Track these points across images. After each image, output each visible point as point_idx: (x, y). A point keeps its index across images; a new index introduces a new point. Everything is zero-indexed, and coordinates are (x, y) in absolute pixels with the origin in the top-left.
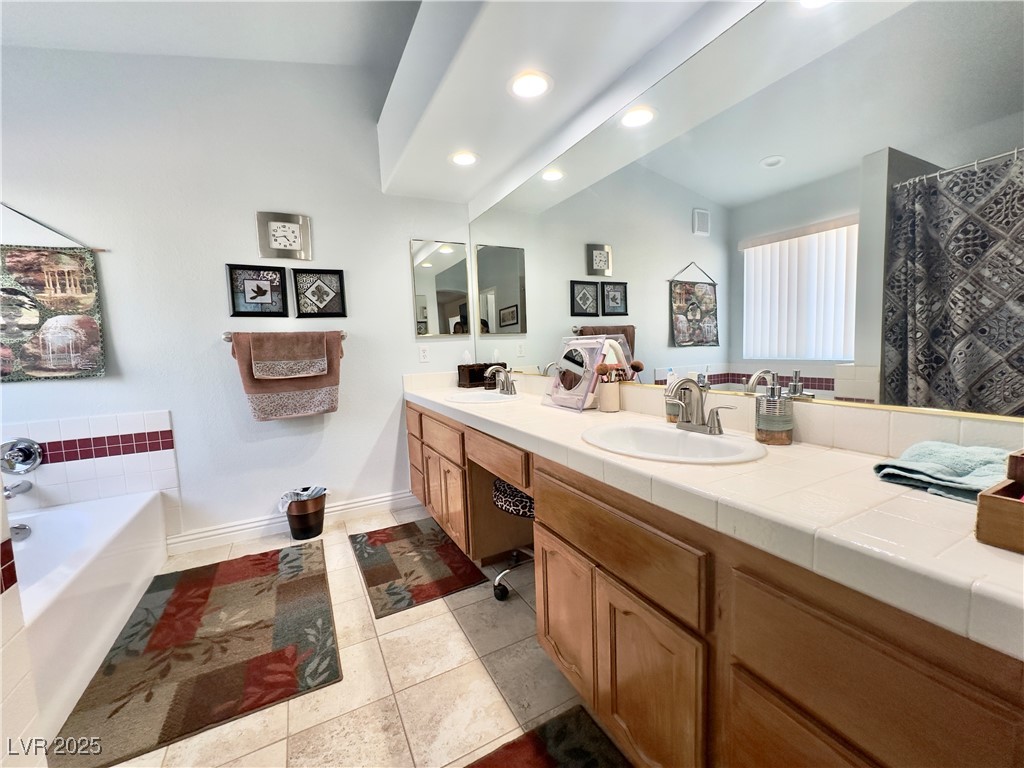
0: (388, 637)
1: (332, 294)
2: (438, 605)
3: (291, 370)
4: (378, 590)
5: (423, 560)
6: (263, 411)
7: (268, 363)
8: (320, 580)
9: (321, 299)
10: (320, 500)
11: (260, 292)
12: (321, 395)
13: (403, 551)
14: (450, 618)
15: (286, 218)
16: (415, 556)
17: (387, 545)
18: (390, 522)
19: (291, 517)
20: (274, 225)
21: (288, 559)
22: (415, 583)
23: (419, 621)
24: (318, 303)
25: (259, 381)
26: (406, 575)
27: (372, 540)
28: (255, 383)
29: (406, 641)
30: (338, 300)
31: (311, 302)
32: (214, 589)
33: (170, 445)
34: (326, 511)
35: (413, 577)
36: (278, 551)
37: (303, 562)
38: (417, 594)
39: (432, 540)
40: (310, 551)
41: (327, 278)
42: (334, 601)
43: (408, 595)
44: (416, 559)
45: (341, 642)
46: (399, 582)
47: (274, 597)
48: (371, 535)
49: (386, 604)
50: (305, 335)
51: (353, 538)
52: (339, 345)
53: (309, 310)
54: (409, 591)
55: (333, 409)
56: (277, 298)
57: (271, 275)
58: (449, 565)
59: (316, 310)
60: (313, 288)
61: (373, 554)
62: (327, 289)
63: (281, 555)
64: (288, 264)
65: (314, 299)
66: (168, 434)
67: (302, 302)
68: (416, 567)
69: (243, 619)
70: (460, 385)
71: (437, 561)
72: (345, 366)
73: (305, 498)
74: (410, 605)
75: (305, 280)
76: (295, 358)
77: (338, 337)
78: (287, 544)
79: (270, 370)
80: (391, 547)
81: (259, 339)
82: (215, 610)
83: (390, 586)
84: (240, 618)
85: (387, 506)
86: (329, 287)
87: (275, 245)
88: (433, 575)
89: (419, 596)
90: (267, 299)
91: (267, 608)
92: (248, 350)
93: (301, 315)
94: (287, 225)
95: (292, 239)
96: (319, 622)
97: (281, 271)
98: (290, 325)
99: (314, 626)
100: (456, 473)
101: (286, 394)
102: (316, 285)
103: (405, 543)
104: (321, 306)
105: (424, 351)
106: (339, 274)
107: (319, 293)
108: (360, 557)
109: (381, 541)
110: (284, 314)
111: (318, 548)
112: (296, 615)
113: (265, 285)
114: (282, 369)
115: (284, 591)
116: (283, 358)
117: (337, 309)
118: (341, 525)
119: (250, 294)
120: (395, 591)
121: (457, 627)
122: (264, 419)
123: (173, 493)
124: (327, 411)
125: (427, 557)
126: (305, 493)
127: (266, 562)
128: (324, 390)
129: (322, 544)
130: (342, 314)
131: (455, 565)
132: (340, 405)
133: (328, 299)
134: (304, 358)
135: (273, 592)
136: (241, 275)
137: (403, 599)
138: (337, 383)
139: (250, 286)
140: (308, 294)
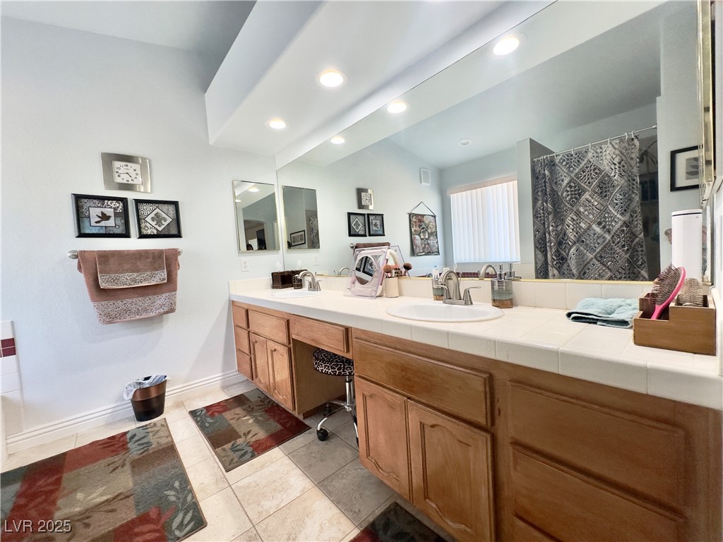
0: (239, 484)
1: (169, 220)
2: (276, 453)
3: (135, 281)
4: (224, 450)
5: (257, 421)
6: (108, 315)
7: (113, 276)
8: (170, 450)
9: (159, 223)
10: (161, 386)
12: (161, 300)
13: (237, 417)
14: (287, 461)
15: (127, 159)
16: (249, 419)
17: (223, 414)
18: (222, 397)
19: (134, 402)
20: (117, 164)
21: (136, 438)
22: (253, 439)
23: (262, 467)
24: (157, 227)
25: (104, 291)
26: (244, 434)
27: (210, 413)
28: (100, 292)
29: (254, 484)
30: (174, 224)
31: (150, 226)
32: (65, 475)
33: (12, 352)
34: (166, 394)
35: (250, 436)
36: (125, 434)
37: (151, 438)
38: (257, 447)
39: (260, 406)
40: (156, 429)
41: (165, 207)
42: (186, 465)
43: (250, 449)
44: (251, 421)
45: (199, 496)
46: (239, 441)
47: (129, 471)
48: (208, 408)
49: (232, 460)
50: (146, 252)
51: (193, 414)
52: (176, 259)
53: (149, 232)
54: (251, 446)
55: (172, 310)
56: (120, 222)
57: (114, 204)
58: (278, 422)
59: (155, 232)
60: (152, 215)
61: (213, 423)
62: (164, 215)
63: (128, 436)
64: (130, 196)
65: (154, 223)
66: (10, 342)
67: (143, 225)
68: (250, 426)
69: (101, 495)
70: (273, 288)
71: (268, 419)
72: (182, 276)
73: (147, 386)
74: (253, 457)
75: (145, 209)
76: (138, 271)
77: (175, 253)
78: (132, 426)
79: (115, 281)
80: (228, 415)
81: (105, 256)
82: (71, 492)
83: (233, 445)
84: (98, 495)
85: (218, 384)
86: (167, 215)
87: (119, 180)
88: (267, 431)
89: (259, 448)
90: (111, 223)
91: (125, 481)
92: (92, 266)
93: (142, 236)
94: (130, 164)
95: (133, 175)
96: (177, 484)
97: (124, 200)
98: (133, 244)
99: (173, 488)
100: (283, 351)
101: (130, 301)
102: (155, 212)
103: (239, 410)
104: (160, 229)
105: (245, 263)
106: (175, 204)
107: (158, 219)
108: (202, 427)
109: (218, 411)
110: (126, 235)
111: (162, 425)
112: (153, 482)
113: (109, 212)
114: (126, 280)
115: (137, 465)
116: (127, 271)
117: (175, 231)
118: (179, 405)
119: (94, 219)
120: (238, 448)
121: (294, 466)
122: (110, 322)
123: (15, 395)
124: (166, 313)
125: (260, 418)
126: (147, 381)
127: (115, 445)
128: (164, 295)
129: (166, 421)
130: (178, 235)
131: (281, 421)
132: (178, 307)
133: (166, 224)
134: (146, 270)
135: (128, 468)
136: (86, 203)
137: (246, 453)
138: (175, 290)
139: (95, 212)
140: (148, 219)
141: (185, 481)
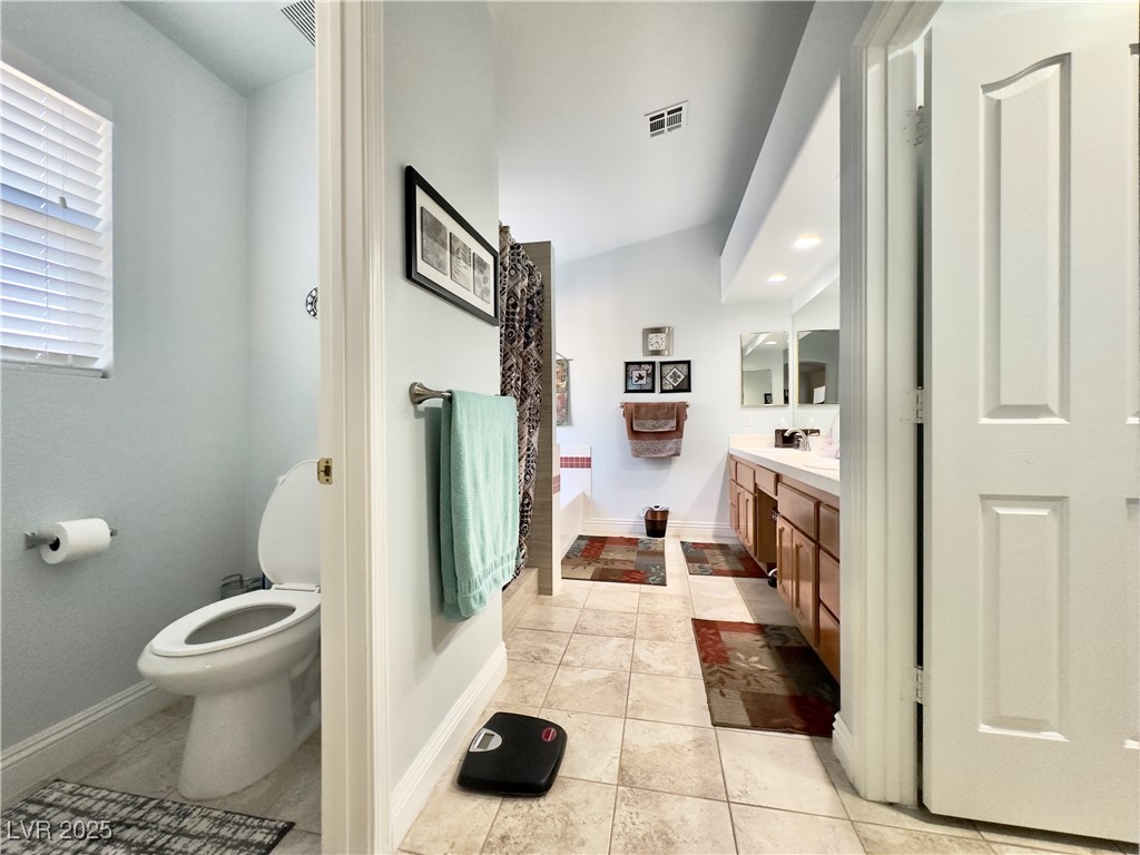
2: (728, 579)
3: (654, 427)
5: (727, 560)
7: (642, 421)
8: (661, 554)
9: (675, 381)
11: (641, 377)
12: (671, 444)
14: (733, 585)
15: (658, 330)
17: (704, 550)
18: (712, 541)
19: (647, 521)
20: (651, 336)
23: (714, 581)
24: (673, 383)
25: (636, 432)
28: (635, 434)
29: (704, 585)
30: (686, 381)
31: (670, 383)
32: (607, 545)
33: (589, 466)
34: (668, 523)
41: (680, 366)
42: (667, 562)
43: (711, 571)
45: (668, 575)
50: (664, 404)
51: (682, 543)
52: (685, 411)
53: (667, 388)
55: (677, 454)
56: (650, 380)
57: (647, 367)
58: (744, 566)
62: (679, 373)
64: (657, 359)
66: (589, 459)
67: (664, 382)
68: (720, 561)
69: (620, 557)
70: (776, 446)
71: (736, 562)
72: (687, 426)
73: (656, 512)
74: (711, 574)
75: (667, 369)
76: (657, 419)
77: (684, 406)
78: (644, 537)
79: (642, 426)
80: (706, 551)
81: (638, 406)
85: (711, 531)
86: (681, 372)
87: (651, 348)
88: (731, 568)
89: (719, 573)
90: (643, 382)
91: (633, 557)
92: (633, 414)
93: (663, 391)
96: (658, 567)
99: (655, 567)
101: (650, 442)
105: (747, 417)
107: (675, 376)
109: (701, 547)
110: (653, 391)
113: (643, 373)
116: (650, 418)
118: (677, 536)
119: (635, 379)
120: (705, 568)
121: (737, 588)
122: (637, 457)
123: (588, 494)
124: (674, 455)
126: (657, 509)
127: (632, 542)
130: (689, 390)
131: (749, 567)
133: (680, 380)
136: (632, 367)
137: (709, 572)
138: (681, 437)
139: (636, 374)
140: (668, 377)
141: (663, 568)
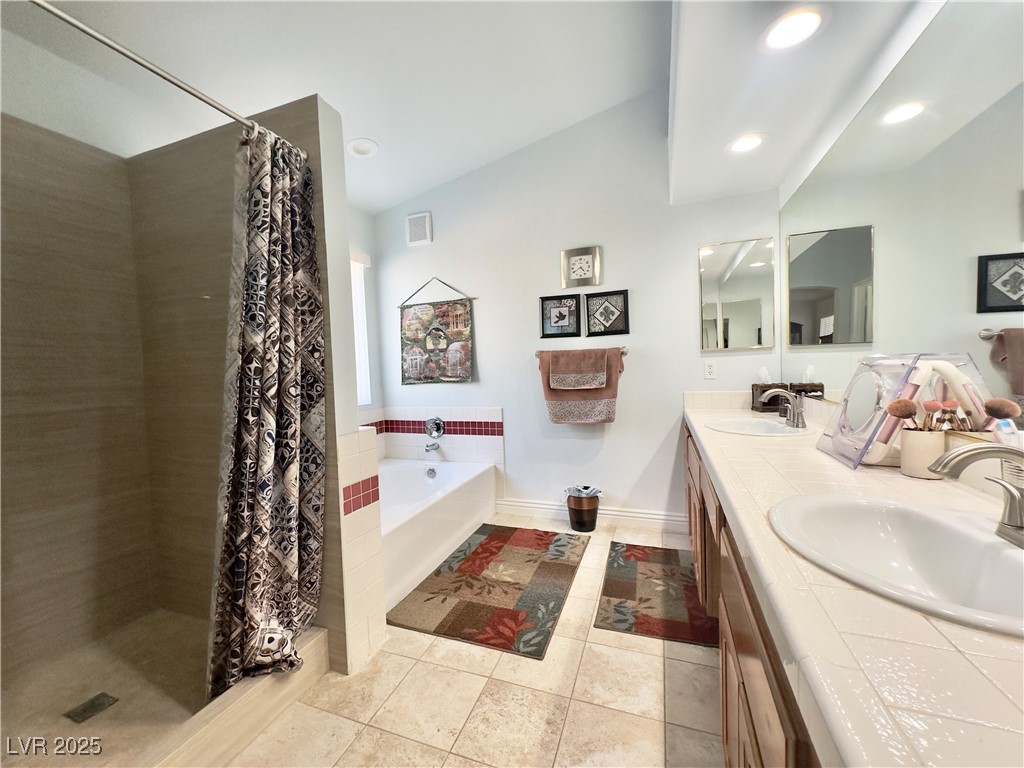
0: (595, 647)
1: (617, 313)
3: (578, 383)
6: (556, 415)
9: (607, 319)
10: (595, 501)
11: (561, 317)
12: (601, 406)
13: (650, 574)
18: (656, 542)
19: (570, 508)
21: (558, 543)
25: (554, 390)
27: (628, 554)
28: (552, 393)
30: (622, 318)
31: (599, 322)
33: (501, 433)
35: (645, 605)
36: (556, 534)
37: (567, 551)
38: (641, 624)
39: (684, 576)
40: (576, 543)
44: (660, 588)
47: (534, 569)
48: (630, 547)
50: (590, 352)
51: (614, 544)
52: (620, 360)
53: (597, 329)
54: (636, 617)
55: (610, 419)
56: (573, 320)
57: (569, 303)
58: (689, 610)
59: (603, 329)
60: (601, 310)
61: (622, 566)
62: (613, 309)
63: (556, 538)
65: (602, 319)
66: (500, 425)
69: (510, 576)
70: (753, 408)
77: (620, 353)
79: (562, 381)
81: (557, 356)
82: (499, 561)
84: (508, 574)
85: (659, 525)
86: (614, 306)
87: (575, 276)
90: (565, 322)
93: (591, 334)
94: (582, 257)
95: (586, 268)
96: (551, 605)
97: (576, 297)
98: (582, 343)
99: (547, 606)
102: (603, 306)
103: (657, 568)
104: (607, 325)
105: (710, 367)
106: (624, 293)
107: (607, 313)
108: (610, 565)
109: (636, 557)
110: (577, 334)
111: (583, 542)
115: (545, 568)
116: (572, 372)
117: (622, 327)
119: (554, 319)
120: (622, 609)
121: (661, 677)
122: (557, 422)
123: (501, 467)
124: (604, 421)
125: (671, 590)
126: (585, 491)
127: (543, 539)
128: (604, 401)
129: (588, 540)
130: (625, 331)
131: (694, 612)
132: (618, 416)
133: (613, 318)
134: (588, 372)
135: (536, 565)
136: (549, 304)
138: (615, 396)
139: (554, 312)
140: (597, 315)
141: (559, 608)
